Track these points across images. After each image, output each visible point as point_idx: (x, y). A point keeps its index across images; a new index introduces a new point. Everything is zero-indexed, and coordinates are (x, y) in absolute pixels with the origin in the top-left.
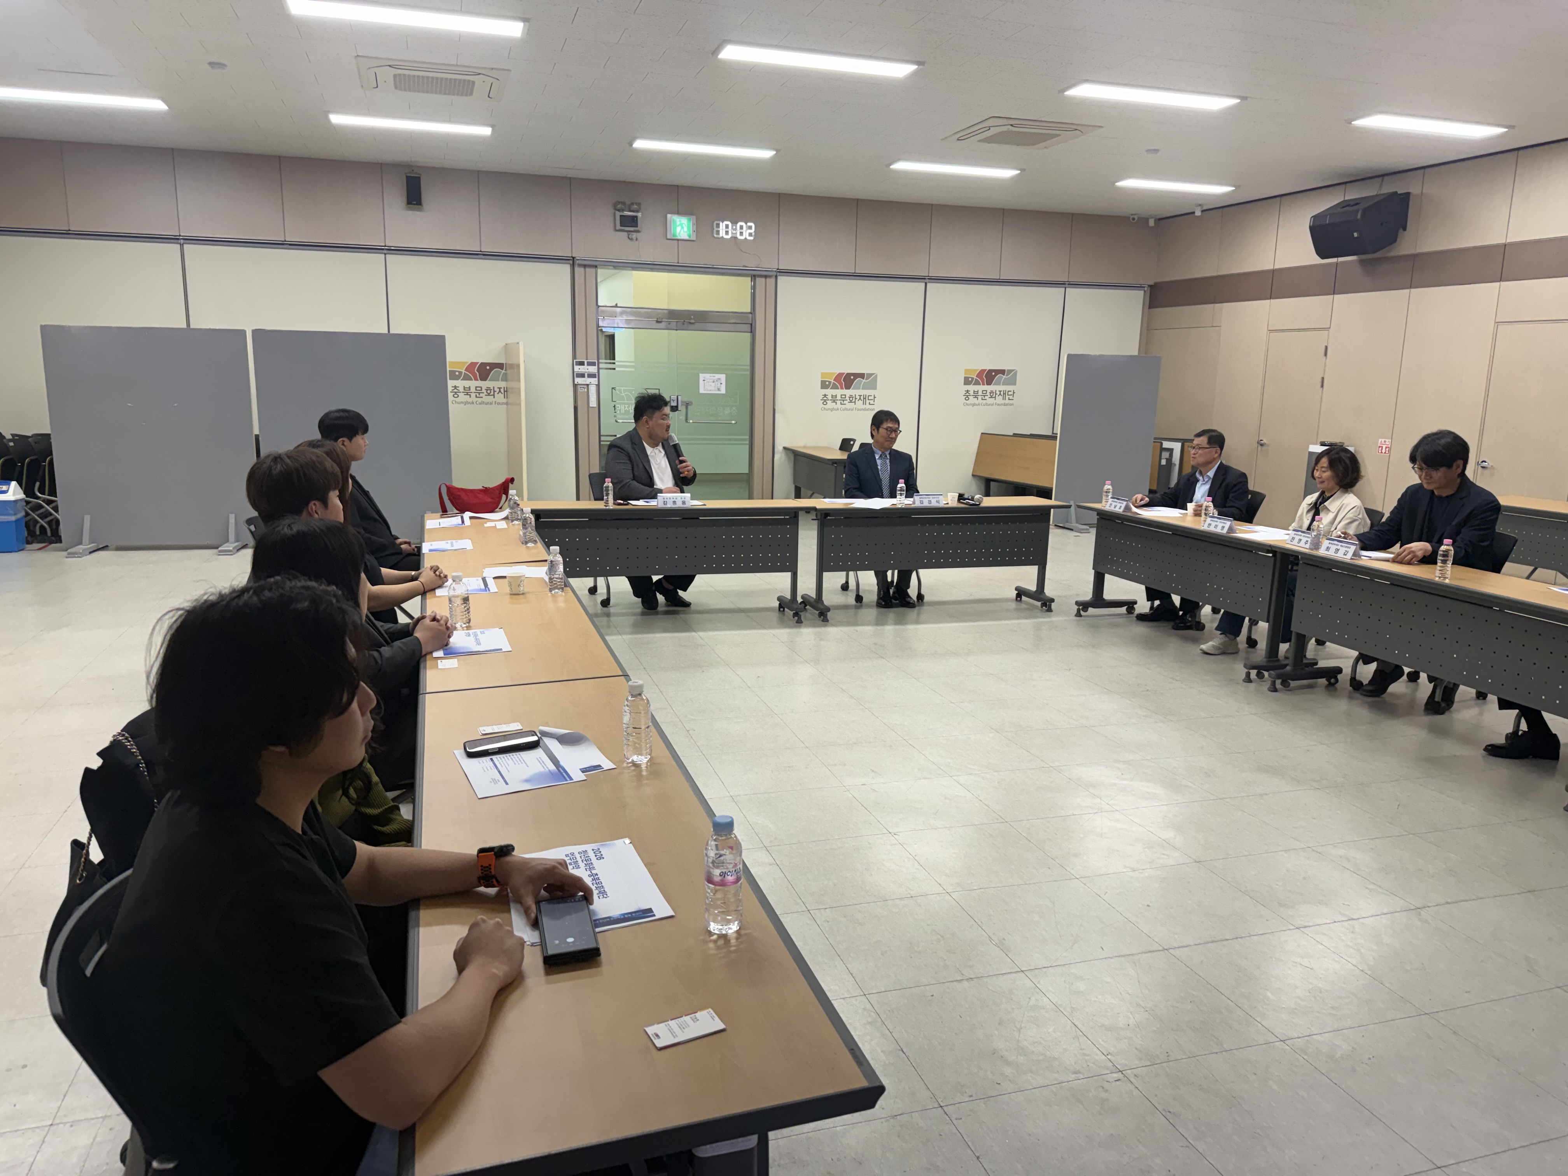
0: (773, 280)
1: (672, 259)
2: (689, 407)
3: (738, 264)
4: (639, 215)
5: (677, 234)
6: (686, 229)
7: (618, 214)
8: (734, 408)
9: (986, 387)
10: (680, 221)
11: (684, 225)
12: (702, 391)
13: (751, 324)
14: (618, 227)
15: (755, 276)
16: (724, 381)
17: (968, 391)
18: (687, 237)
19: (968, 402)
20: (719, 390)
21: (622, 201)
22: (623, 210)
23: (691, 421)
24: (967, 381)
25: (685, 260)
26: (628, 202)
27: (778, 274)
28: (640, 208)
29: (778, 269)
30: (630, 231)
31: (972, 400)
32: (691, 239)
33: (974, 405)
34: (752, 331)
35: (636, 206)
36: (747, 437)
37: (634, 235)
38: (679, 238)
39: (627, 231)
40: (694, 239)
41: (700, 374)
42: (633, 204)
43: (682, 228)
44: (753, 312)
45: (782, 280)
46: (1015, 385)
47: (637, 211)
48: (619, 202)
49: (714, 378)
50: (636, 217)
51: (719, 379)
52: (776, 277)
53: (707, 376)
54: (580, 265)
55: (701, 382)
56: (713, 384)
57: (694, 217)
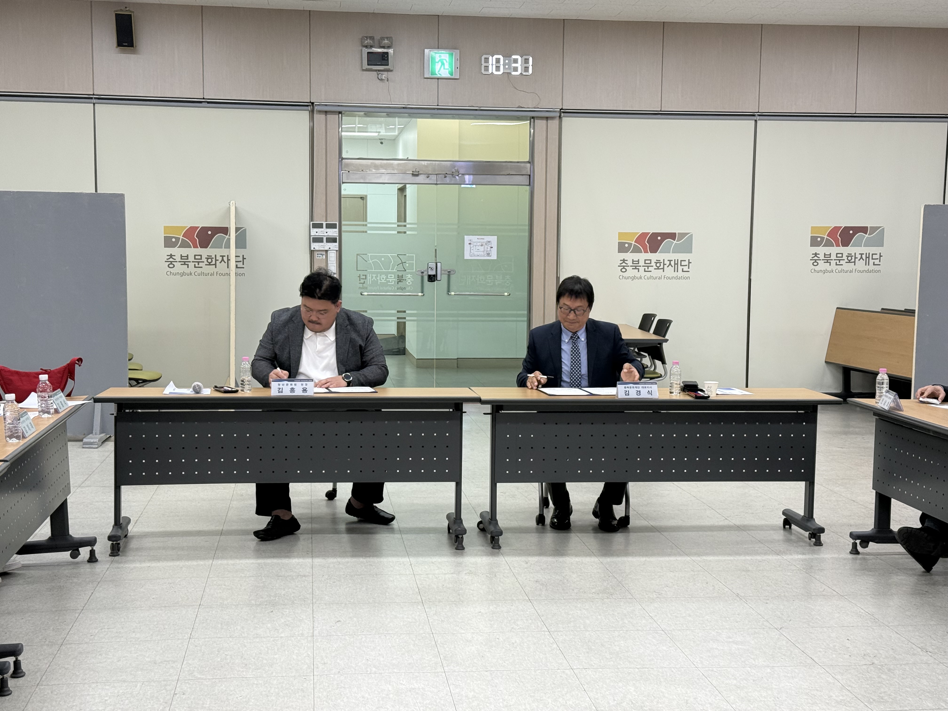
0: (556, 122)
1: (430, 101)
2: (453, 277)
3: (512, 104)
4: (391, 51)
5: (437, 73)
6: (447, 66)
7: (366, 51)
8: (508, 277)
9: (841, 249)
10: (440, 56)
11: (445, 62)
12: (467, 257)
13: (530, 175)
14: (366, 66)
15: (533, 118)
16: (494, 244)
17: (816, 254)
18: (448, 76)
19: (817, 268)
20: (488, 255)
21: (371, 35)
22: (371, 47)
23: (453, 293)
24: (815, 242)
25: (447, 102)
26: (377, 37)
27: (562, 114)
28: (392, 43)
29: (562, 109)
30: (379, 70)
31: (822, 265)
32: (453, 77)
33: (825, 272)
34: (531, 183)
35: (386, 41)
36: (526, 312)
37: (384, 75)
38: (439, 76)
39: (376, 71)
40: (458, 77)
41: (465, 237)
42: (383, 39)
43: (443, 64)
44: (531, 161)
45: (567, 121)
46: (883, 246)
47: (389, 47)
48: (367, 37)
49: (482, 241)
50: (387, 53)
51: (489, 242)
52: (560, 117)
53: (474, 238)
54: (320, 112)
55: (467, 247)
56: (482, 249)
57: (458, 51)
